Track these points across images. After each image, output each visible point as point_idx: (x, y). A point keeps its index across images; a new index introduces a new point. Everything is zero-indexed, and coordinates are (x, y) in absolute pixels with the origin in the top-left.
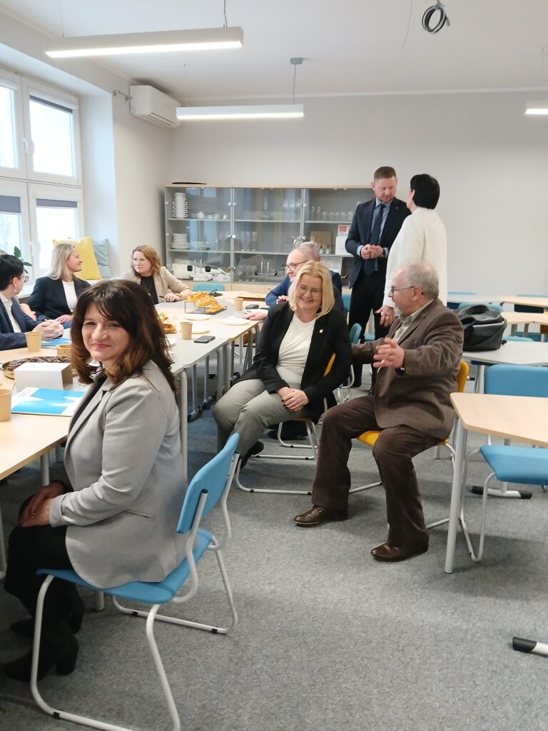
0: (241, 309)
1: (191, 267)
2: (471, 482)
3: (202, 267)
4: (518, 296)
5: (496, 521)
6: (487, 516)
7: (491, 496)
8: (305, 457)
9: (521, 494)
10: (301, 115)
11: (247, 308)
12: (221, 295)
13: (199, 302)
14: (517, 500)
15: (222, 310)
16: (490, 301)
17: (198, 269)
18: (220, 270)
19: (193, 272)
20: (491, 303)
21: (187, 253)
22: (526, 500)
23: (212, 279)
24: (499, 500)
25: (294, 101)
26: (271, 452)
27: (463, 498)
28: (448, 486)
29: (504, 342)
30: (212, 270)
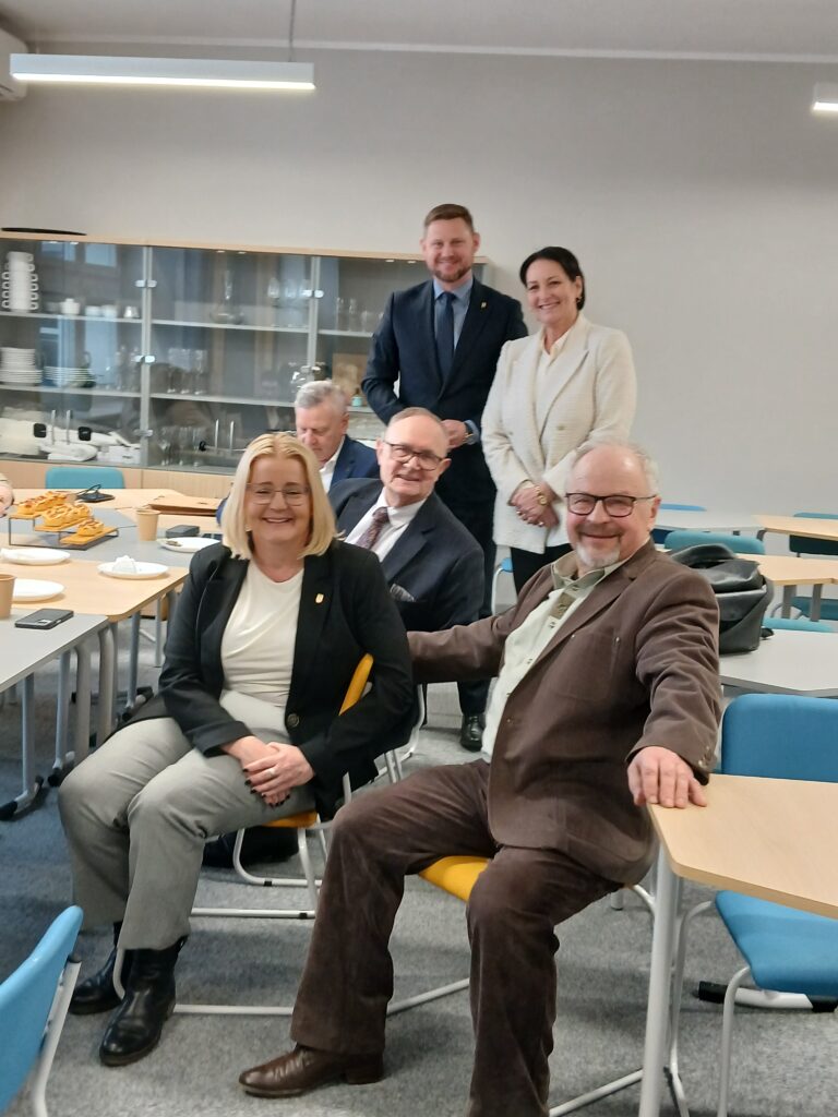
0: (152, 537)
1: (44, 428)
2: (696, 972)
3: (71, 428)
4: (795, 516)
5: (755, 1073)
6: (734, 1059)
7: (742, 1007)
8: (297, 912)
9: (813, 1002)
10: (309, 87)
11: (170, 534)
12: (109, 498)
13: (45, 518)
14: (802, 1016)
15: (108, 537)
16: (737, 526)
17: (60, 433)
18: (114, 437)
19: (48, 439)
20: (736, 533)
21: (38, 394)
22: (825, 1016)
23: (93, 459)
24: (760, 1018)
25: (292, 55)
26: (216, 901)
27: (677, 1016)
28: (641, 981)
29: (768, 633)
30: (95, 436)
